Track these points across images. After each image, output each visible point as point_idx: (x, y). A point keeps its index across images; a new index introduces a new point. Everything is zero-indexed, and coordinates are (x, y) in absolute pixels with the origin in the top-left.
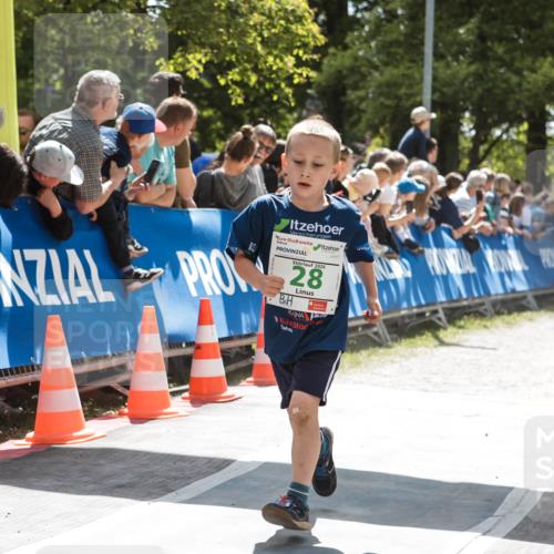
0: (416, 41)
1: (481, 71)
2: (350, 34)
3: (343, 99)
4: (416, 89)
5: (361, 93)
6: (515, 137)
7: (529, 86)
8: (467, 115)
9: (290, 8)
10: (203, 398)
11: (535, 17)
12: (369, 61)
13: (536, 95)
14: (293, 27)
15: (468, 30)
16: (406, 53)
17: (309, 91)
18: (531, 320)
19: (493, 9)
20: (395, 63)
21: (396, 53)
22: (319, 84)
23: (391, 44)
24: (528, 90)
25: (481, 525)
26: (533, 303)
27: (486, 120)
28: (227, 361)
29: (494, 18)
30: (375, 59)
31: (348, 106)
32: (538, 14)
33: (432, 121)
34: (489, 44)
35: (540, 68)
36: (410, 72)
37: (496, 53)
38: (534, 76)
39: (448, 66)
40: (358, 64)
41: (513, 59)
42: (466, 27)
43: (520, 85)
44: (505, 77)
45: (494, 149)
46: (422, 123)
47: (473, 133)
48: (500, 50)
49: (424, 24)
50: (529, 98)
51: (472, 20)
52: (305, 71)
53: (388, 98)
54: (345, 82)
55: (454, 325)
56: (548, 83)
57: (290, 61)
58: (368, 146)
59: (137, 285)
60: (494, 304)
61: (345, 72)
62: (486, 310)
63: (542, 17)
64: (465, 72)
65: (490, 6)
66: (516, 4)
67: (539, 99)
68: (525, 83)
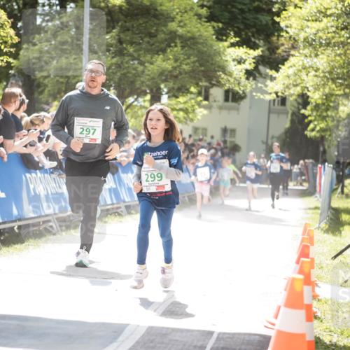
1: (119, 62)
3: (33, 77)
6: (142, 104)
7: (149, 73)
8: (112, 89)
11: (153, 31)
13: (153, 78)
15: (111, 37)
17: (10, 72)
22: (17, 68)
24: (149, 75)
27: (123, 93)
29: (128, 30)
31: (36, 82)
32: (155, 28)
34: (125, 46)
35: (156, 62)
37: (129, 51)
38: (152, 66)
41: (139, 55)
42: (111, 34)
43: (143, 72)
44: (134, 66)
45: (129, 110)
48: (131, 50)
50: (149, 80)
51: (114, 31)
52: (5, 58)
53: (62, 77)
56: (160, 71)
58: (51, 107)
60: (127, 207)
62: (122, 211)
63: (157, 30)
64: (110, 63)
65: (125, 22)
66: (141, 22)
67: (155, 80)
68: (146, 71)
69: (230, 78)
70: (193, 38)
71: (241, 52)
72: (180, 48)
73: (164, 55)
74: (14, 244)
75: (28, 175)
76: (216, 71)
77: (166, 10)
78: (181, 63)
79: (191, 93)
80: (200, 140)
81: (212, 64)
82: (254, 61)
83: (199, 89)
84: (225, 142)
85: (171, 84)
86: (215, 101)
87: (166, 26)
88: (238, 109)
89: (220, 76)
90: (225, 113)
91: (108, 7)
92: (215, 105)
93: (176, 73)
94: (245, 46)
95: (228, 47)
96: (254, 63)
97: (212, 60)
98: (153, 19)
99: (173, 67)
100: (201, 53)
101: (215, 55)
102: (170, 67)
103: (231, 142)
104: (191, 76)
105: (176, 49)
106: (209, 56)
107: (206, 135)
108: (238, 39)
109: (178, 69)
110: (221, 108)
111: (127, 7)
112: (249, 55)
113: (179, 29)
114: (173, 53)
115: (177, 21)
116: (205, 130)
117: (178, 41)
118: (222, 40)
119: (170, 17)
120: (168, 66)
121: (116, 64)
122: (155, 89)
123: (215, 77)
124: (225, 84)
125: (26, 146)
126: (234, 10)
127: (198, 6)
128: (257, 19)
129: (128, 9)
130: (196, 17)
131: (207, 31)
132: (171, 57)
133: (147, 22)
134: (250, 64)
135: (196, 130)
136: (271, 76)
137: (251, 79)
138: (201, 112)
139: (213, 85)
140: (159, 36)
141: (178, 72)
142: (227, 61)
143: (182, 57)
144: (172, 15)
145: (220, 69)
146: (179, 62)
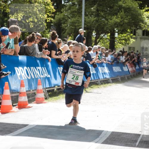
0: (80, 11)
2: (63, 9)
4: (80, 24)
5: (66, 25)
6: (107, 37)
7: (110, 24)
8: (94, 31)
9: (46, 1)
10: (22, 107)
11: (112, 6)
12: (68, 16)
13: (112, 26)
14: (47, 7)
15: (94, 8)
16: (77, 14)
17: (51, 24)
18: (110, 86)
19: (101, 3)
20: (75, 17)
21: (75, 14)
22: (54, 22)
23: (74, 12)
24: (110, 25)
25: (95, 140)
26: (111, 81)
27: (99, 32)
28: (28, 97)
29: (101, 5)
30: (69, 16)
31: (62, 28)
32: (112, 4)
33: (84, 32)
34: (99, 12)
35: (113, 19)
36: (78, 19)
38: (111, 21)
39: (89, 18)
40: (65, 17)
41: (106, 16)
43: (107, 23)
44: (104, 21)
45: (101, 40)
46: (82, 33)
47: (95, 36)
48: (102, 14)
49: (82, 6)
50: (110, 27)
51: (95, 6)
52: (50, 19)
53: (73, 26)
54: (61, 22)
55: (90, 87)
56: (115, 23)
57: (46, 16)
58: (68, 39)
59: (3, 76)
60: (101, 81)
61: (61, 19)
62: (99, 83)
63: (113, 5)
64: (93, 20)
66: (107, 2)
67: (113, 27)
68: (109, 23)
69: (145, 25)
70: (129, 8)
72: (123, 13)
73: (116, 16)
74: (54, 96)
75: (59, 68)
76: (139, 22)
79: (128, 32)
80: (132, 52)
81: (137, 19)
83: (131, 30)
85: (120, 28)
86: (139, 35)
87: (117, 3)
89: (141, 24)
92: (139, 37)
95: (145, 12)
97: (138, 17)
99: (120, 21)
100: (132, 14)
101: (139, 15)
104: (128, 25)
105: (122, 13)
106: (136, 16)
107: (134, 50)
109: (122, 22)
110: (141, 38)
113: (123, 4)
114: (120, 15)
115: (122, 1)
116: (134, 48)
117: (123, 10)
118: (142, 9)
120: (118, 20)
121: (96, 20)
122: (112, 31)
123: (139, 25)
124: (143, 28)
131: (136, 5)
132: (119, 17)
133: (109, 2)
135: (130, 48)
138: (132, 40)
139: (139, 29)
140: (114, 8)
141: (122, 23)
142: (144, 18)
143: (124, 16)
145: (141, 21)
146: (123, 18)
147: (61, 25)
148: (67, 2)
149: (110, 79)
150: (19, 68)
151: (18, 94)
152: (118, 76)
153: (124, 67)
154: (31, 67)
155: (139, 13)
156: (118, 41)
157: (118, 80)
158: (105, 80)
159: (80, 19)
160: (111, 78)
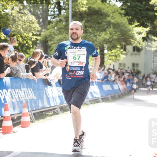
0: (67, 28)
3: (47, 44)
5: (52, 42)
10: (6, 132)
11: (100, 21)
13: (101, 43)
16: (65, 31)
17: (37, 42)
20: (62, 34)
21: (62, 31)
22: (40, 40)
23: (60, 28)
24: (98, 41)
26: (101, 100)
29: (89, 21)
32: (101, 20)
35: (101, 35)
36: (65, 36)
37: (89, 31)
38: (100, 37)
40: (51, 34)
41: (94, 33)
43: (96, 40)
44: (92, 37)
48: (90, 30)
50: (99, 44)
52: (35, 37)
54: (48, 39)
56: (104, 39)
57: (31, 34)
60: (90, 101)
61: (48, 36)
62: (88, 103)
63: (102, 21)
65: (88, 18)
66: (94, 17)
69: (135, 41)
70: (118, 24)
71: (140, 29)
72: (112, 29)
73: (105, 32)
74: (41, 119)
75: (46, 88)
76: (129, 38)
77: (106, 12)
78: (113, 35)
79: (118, 48)
81: (127, 35)
82: (146, 33)
83: (121, 46)
84: (134, 70)
85: (109, 45)
86: (129, 52)
87: (106, 19)
88: (139, 55)
89: (130, 40)
90: (133, 56)
91: (79, 11)
93: (110, 40)
94: (142, 27)
95: (134, 27)
96: (146, 34)
97: (127, 33)
98: (100, 16)
100: (121, 31)
101: (128, 31)
102: (108, 38)
103: (136, 70)
104: (118, 41)
105: (110, 29)
106: (126, 31)
107: (125, 67)
108: (138, 24)
109: (112, 38)
110: (131, 55)
111: (88, 11)
112: (144, 31)
113: (112, 20)
114: (109, 31)
115: (111, 16)
116: (124, 64)
117: (111, 26)
118: (131, 24)
119: (108, 15)
120: (107, 37)
122: (101, 48)
124: (133, 44)
125: (45, 75)
126: (137, 10)
127: (120, 9)
128: (148, 13)
129: (89, 12)
130: (119, 14)
131: (124, 20)
132: (108, 33)
134: (144, 34)
135: (120, 64)
136: (154, 40)
137: (145, 41)
138: (122, 57)
139: (128, 44)
140: (103, 24)
141: (111, 39)
142: (134, 34)
143: (113, 33)
144: (108, 14)
145: (131, 37)
146: (112, 35)
147: (48, 43)
148: (54, 18)
149: (100, 98)
150: (2, 91)
151: (2, 118)
152: (108, 95)
153: (114, 85)
154: (16, 89)
155: (128, 29)
156: (107, 58)
157: (109, 99)
158: (95, 100)
159: (67, 36)
160: (102, 98)
